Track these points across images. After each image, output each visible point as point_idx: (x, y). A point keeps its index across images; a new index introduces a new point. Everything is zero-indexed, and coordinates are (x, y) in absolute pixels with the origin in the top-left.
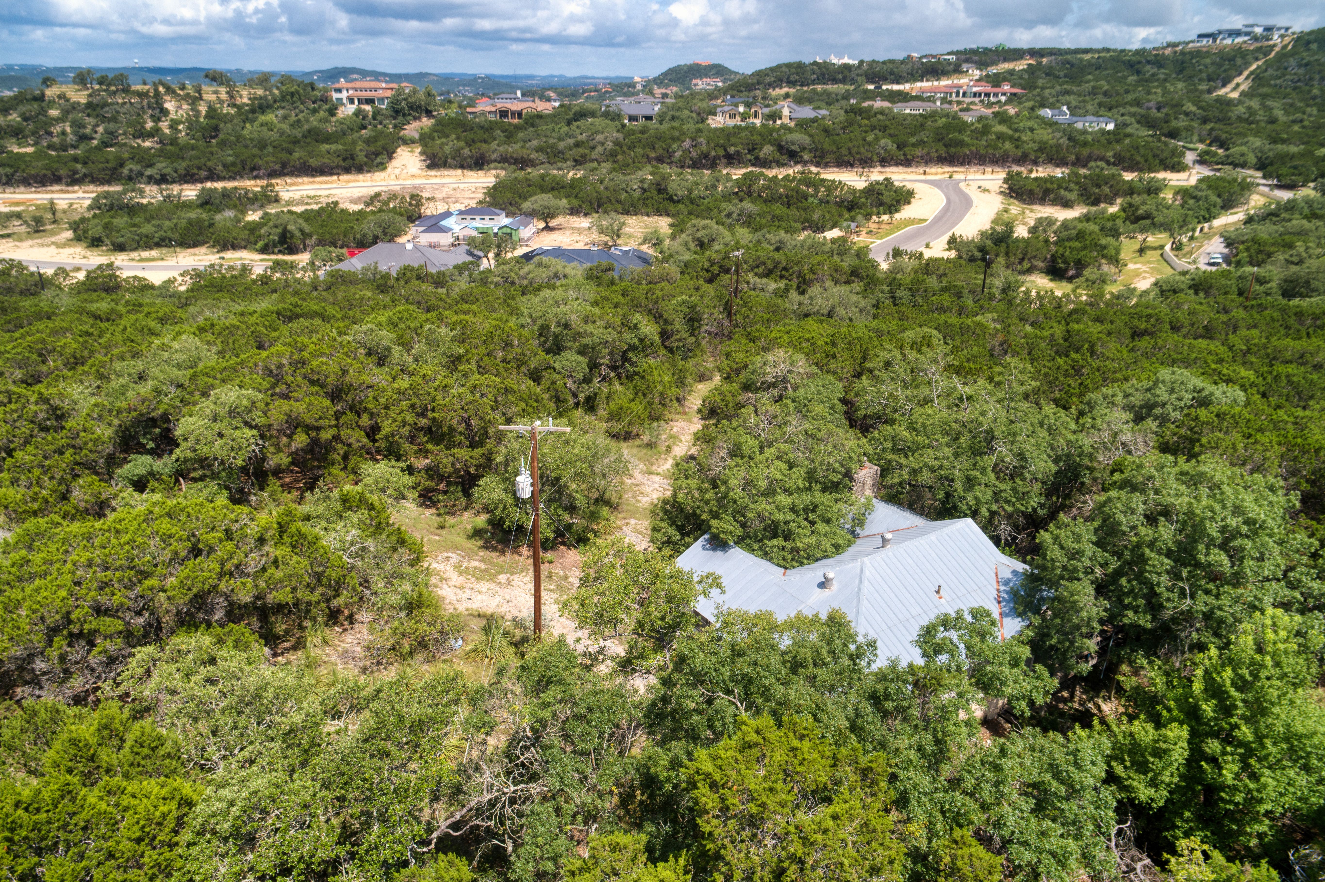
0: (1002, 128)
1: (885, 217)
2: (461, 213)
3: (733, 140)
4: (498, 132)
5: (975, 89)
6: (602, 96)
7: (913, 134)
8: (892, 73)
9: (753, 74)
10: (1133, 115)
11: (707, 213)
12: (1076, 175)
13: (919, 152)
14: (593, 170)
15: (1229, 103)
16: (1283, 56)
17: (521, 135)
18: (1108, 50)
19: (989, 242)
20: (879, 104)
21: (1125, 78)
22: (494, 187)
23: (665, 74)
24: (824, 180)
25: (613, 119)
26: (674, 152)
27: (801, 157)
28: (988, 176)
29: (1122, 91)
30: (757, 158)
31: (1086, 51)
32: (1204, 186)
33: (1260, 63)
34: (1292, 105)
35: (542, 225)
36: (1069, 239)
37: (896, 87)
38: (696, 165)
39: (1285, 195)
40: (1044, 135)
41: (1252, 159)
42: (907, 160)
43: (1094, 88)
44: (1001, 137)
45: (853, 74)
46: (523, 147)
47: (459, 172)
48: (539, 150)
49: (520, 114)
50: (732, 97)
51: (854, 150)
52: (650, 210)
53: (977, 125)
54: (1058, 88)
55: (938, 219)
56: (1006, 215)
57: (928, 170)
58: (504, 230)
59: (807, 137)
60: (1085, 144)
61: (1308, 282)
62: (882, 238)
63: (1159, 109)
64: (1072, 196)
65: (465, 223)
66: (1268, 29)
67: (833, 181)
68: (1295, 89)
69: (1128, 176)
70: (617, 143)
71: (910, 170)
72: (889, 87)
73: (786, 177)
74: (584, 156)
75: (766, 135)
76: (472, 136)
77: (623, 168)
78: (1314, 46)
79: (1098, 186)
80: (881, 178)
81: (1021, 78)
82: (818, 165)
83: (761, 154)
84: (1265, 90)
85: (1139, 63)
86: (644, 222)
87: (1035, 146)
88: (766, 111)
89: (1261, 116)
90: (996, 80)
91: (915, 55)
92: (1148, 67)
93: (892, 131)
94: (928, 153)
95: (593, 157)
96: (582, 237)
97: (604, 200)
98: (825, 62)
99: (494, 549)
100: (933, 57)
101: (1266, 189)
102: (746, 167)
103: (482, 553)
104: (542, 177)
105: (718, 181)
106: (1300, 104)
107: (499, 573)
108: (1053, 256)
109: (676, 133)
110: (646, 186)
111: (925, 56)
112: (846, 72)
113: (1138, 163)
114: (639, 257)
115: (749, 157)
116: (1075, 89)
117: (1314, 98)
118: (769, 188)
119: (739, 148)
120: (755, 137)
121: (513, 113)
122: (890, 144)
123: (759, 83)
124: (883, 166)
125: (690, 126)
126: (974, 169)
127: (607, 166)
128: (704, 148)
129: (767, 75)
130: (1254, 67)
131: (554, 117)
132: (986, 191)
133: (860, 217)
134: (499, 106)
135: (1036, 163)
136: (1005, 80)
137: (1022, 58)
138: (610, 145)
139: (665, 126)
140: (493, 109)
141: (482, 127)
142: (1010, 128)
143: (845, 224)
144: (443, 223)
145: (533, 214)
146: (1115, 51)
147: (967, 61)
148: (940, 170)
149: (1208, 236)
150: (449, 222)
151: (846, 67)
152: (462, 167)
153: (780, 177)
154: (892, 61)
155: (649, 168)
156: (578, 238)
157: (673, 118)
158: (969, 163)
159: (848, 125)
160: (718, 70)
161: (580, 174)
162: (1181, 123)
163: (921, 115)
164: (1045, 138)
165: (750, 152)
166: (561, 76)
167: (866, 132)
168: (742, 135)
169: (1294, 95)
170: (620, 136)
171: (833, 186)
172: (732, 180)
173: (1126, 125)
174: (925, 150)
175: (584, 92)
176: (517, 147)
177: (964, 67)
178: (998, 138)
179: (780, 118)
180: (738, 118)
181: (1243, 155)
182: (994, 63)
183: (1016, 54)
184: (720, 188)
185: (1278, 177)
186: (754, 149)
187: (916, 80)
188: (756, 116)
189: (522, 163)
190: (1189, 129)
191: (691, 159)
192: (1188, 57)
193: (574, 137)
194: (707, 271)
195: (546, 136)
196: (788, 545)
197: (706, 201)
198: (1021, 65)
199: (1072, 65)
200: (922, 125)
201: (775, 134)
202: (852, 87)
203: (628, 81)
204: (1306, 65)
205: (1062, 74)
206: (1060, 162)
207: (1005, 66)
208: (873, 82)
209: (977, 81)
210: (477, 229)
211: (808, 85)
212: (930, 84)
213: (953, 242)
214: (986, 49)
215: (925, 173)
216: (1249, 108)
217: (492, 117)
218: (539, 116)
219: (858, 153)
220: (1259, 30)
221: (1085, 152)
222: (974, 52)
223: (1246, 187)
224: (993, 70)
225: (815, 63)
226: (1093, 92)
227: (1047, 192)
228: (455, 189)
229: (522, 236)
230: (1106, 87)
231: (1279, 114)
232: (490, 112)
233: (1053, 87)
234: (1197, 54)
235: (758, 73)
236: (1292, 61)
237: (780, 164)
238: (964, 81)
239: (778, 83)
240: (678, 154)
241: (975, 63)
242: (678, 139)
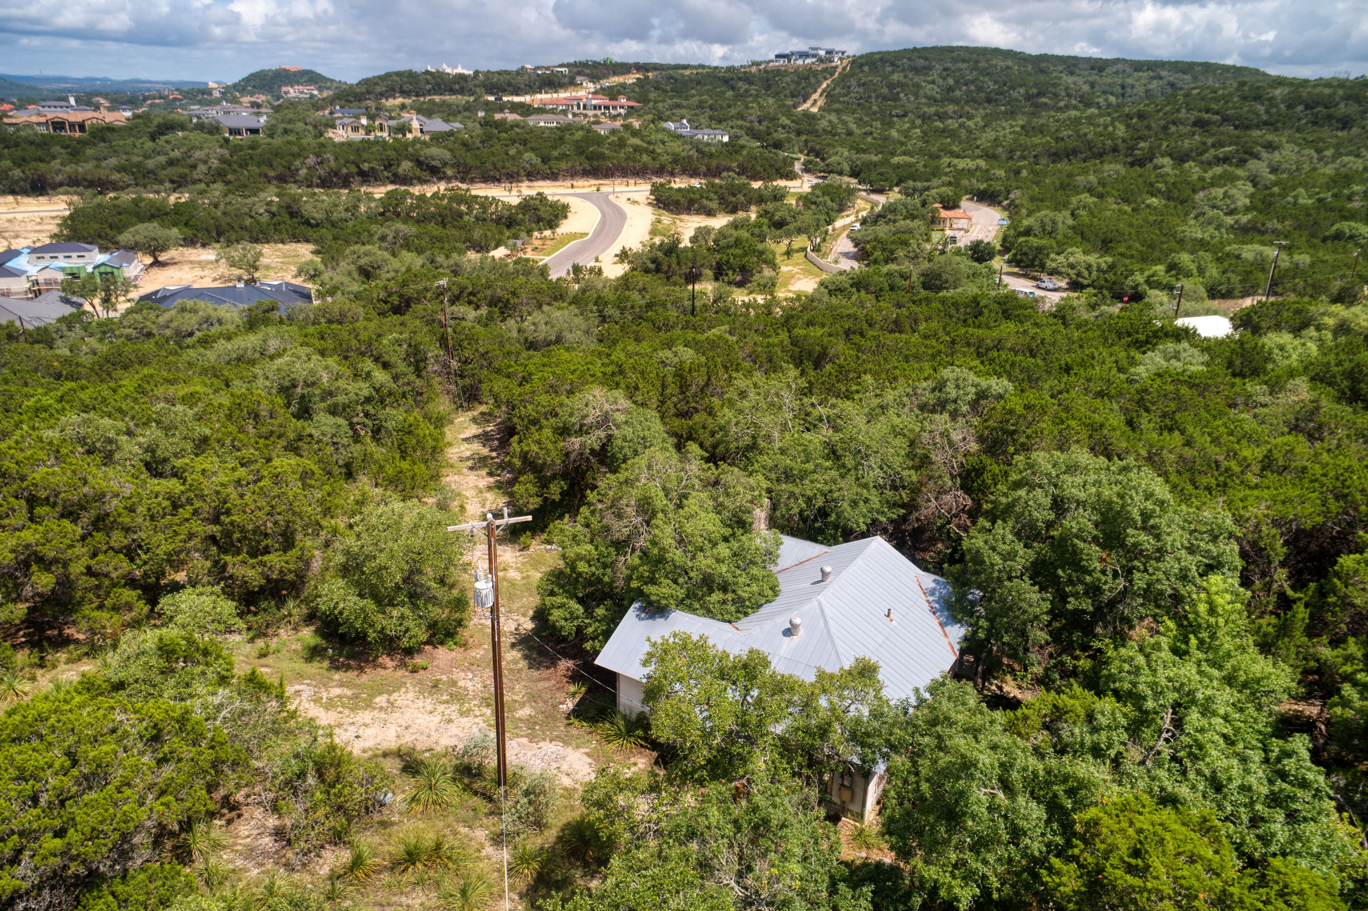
0: (636, 141)
1: (547, 233)
2: (34, 251)
3: (366, 155)
4: (57, 149)
5: (594, 102)
6: (171, 104)
7: (555, 148)
8: (510, 84)
9: (360, 83)
10: (741, 128)
11: (358, 237)
12: (713, 185)
13: (563, 165)
14: (201, 193)
15: (813, 117)
16: (844, 77)
17: (89, 152)
18: (703, 67)
19: (660, 254)
20: (512, 117)
21: (723, 93)
22: (71, 217)
23: (248, 80)
24: (476, 197)
25: (211, 133)
26: (297, 170)
27: (444, 173)
28: (632, 188)
29: (725, 105)
30: (395, 175)
31: (685, 67)
32: (818, 192)
33: (829, 82)
34: (861, 119)
35: (149, 260)
36: (729, 247)
37: (517, 99)
38: (325, 183)
39: (881, 199)
40: (676, 147)
41: (846, 167)
42: (553, 173)
43: (700, 102)
44: (636, 149)
45: (470, 85)
46: (97, 167)
47: (10, 198)
48: (121, 169)
49: (82, 127)
50: (342, 107)
51: (499, 165)
52: (284, 236)
53: (612, 138)
54: (669, 101)
55: (599, 232)
56: (660, 226)
57: (575, 183)
58: (102, 269)
59: (446, 152)
60: (711, 156)
61: (940, 275)
62: (549, 255)
63: (760, 122)
64: (714, 205)
65: (43, 264)
66: (829, 52)
67: (486, 198)
68: (859, 105)
69: (756, 185)
70: (223, 160)
71: (557, 183)
72: (510, 98)
73: (435, 195)
74: (181, 176)
75: (402, 150)
76: (20, 153)
77: (242, 188)
78: (866, 68)
79: (734, 195)
80: (533, 193)
81: (633, 91)
82: (463, 180)
83: (400, 171)
84: (837, 106)
85: (732, 79)
86: (280, 250)
87: (670, 158)
88: (393, 123)
89: (840, 129)
90: (612, 93)
91: (529, 66)
92: (740, 84)
93: (533, 145)
94: (573, 167)
95: (196, 177)
96: (207, 272)
97: (225, 227)
98: (438, 72)
99: (348, 668)
100: (547, 68)
101: (864, 194)
102: (384, 185)
103: (337, 676)
104: (136, 202)
105: (359, 200)
106: (866, 119)
107: (372, 696)
108: (718, 263)
109: (295, 149)
110: (274, 209)
111: (538, 68)
112: (463, 83)
113: (759, 172)
114: (295, 292)
115: (386, 173)
116: (684, 103)
117: (875, 113)
118: (419, 207)
119: (374, 164)
120: (389, 152)
121: (72, 125)
122: (534, 157)
123: (369, 92)
124: (531, 180)
125: (308, 140)
126: (618, 181)
127: (218, 189)
128: (333, 164)
129: (377, 84)
130: (824, 85)
131: (131, 129)
132: (635, 202)
133: (523, 234)
134: (50, 116)
135: (672, 174)
136: (619, 93)
137: (629, 72)
138: (215, 163)
139: (278, 141)
140: (43, 120)
141: (32, 143)
142: (643, 140)
143: (511, 242)
144: (10, 264)
145: (134, 248)
146: (709, 67)
147: (579, 73)
148: (586, 183)
149: (835, 237)
150: (18, 263)
151: (462, 77)
152: (13, 192)
153: (429, 195)
154: (507, 72)
155: (272, 189)
156: (202, 274)
157: (286, 131)
158: (612, 175)
159: (486, 139)
160: (311, 77)
161: (185, 197)
162: (780, 135)
163: (557, 128)
164: (678, 150)
165: (386, 168)
166: (104, 80)
167: (507, 146)
168: (374, 149)
169: (859, 111)
170: (226, 152)
171: (486, 203)
172: (375, 200)
173: (738, 137)
174: (570, 164)
175: (145, 99)
176: (89, 166)
177: (579, 79)
178: (635, 150)
179: (410, 131)
180: (362, 131)
181: (839, 164)
182: (605, 76)
183: (622, 68)
184: (362, 209)
185: (870, 183)
186: (390, 165)
187: (534, 92)
188: (381, 129)
189: (102, 186)
190: (789, 140)
191: (319, 178)
192: (771, 75)
193: (167, 154)
194: (386, 302)
195: (126, 153)
196: (730, 596)
197: (350, 224)
198: (631, 79)
199: (676, 80)
200: (561, 139)
201: (410, 149)
202: (472, 99)
203: (201, 87)
204: (864, 84)
205: (668, 88)
206: (694, 173)
207: (615, 80)
208: (492, 94)
209: (594, 93)
210: (63, 269)
211: (424, 95)
212: (549, 96)
213: (623, 256)
214: (595, 62)
215: (572, 186)
216: (830, 122)
217: (42, 130)
218: (110, 129)
219: (503, 168)
220: (822, 53)
221: (714, 163)
222: (584, 65)
223: (851, 193)
224: (606, 83)
225: (427, 72)
226: (701, 106)
227: (691, 202)
228: (10, 221)
229: (127, 275)
230: (710, 102)
231: (853, 126)
232: (39, 124)
233: (664, 101)
234: (777, 72)
235: (365, 82)
236: (853, 82)
237: (422, 181)
238: (581, 93)
239: (391, 92)
240: (303, 172)
241: (587, 75)
242: (300, 155)
